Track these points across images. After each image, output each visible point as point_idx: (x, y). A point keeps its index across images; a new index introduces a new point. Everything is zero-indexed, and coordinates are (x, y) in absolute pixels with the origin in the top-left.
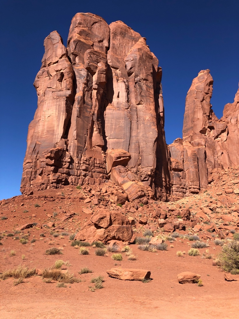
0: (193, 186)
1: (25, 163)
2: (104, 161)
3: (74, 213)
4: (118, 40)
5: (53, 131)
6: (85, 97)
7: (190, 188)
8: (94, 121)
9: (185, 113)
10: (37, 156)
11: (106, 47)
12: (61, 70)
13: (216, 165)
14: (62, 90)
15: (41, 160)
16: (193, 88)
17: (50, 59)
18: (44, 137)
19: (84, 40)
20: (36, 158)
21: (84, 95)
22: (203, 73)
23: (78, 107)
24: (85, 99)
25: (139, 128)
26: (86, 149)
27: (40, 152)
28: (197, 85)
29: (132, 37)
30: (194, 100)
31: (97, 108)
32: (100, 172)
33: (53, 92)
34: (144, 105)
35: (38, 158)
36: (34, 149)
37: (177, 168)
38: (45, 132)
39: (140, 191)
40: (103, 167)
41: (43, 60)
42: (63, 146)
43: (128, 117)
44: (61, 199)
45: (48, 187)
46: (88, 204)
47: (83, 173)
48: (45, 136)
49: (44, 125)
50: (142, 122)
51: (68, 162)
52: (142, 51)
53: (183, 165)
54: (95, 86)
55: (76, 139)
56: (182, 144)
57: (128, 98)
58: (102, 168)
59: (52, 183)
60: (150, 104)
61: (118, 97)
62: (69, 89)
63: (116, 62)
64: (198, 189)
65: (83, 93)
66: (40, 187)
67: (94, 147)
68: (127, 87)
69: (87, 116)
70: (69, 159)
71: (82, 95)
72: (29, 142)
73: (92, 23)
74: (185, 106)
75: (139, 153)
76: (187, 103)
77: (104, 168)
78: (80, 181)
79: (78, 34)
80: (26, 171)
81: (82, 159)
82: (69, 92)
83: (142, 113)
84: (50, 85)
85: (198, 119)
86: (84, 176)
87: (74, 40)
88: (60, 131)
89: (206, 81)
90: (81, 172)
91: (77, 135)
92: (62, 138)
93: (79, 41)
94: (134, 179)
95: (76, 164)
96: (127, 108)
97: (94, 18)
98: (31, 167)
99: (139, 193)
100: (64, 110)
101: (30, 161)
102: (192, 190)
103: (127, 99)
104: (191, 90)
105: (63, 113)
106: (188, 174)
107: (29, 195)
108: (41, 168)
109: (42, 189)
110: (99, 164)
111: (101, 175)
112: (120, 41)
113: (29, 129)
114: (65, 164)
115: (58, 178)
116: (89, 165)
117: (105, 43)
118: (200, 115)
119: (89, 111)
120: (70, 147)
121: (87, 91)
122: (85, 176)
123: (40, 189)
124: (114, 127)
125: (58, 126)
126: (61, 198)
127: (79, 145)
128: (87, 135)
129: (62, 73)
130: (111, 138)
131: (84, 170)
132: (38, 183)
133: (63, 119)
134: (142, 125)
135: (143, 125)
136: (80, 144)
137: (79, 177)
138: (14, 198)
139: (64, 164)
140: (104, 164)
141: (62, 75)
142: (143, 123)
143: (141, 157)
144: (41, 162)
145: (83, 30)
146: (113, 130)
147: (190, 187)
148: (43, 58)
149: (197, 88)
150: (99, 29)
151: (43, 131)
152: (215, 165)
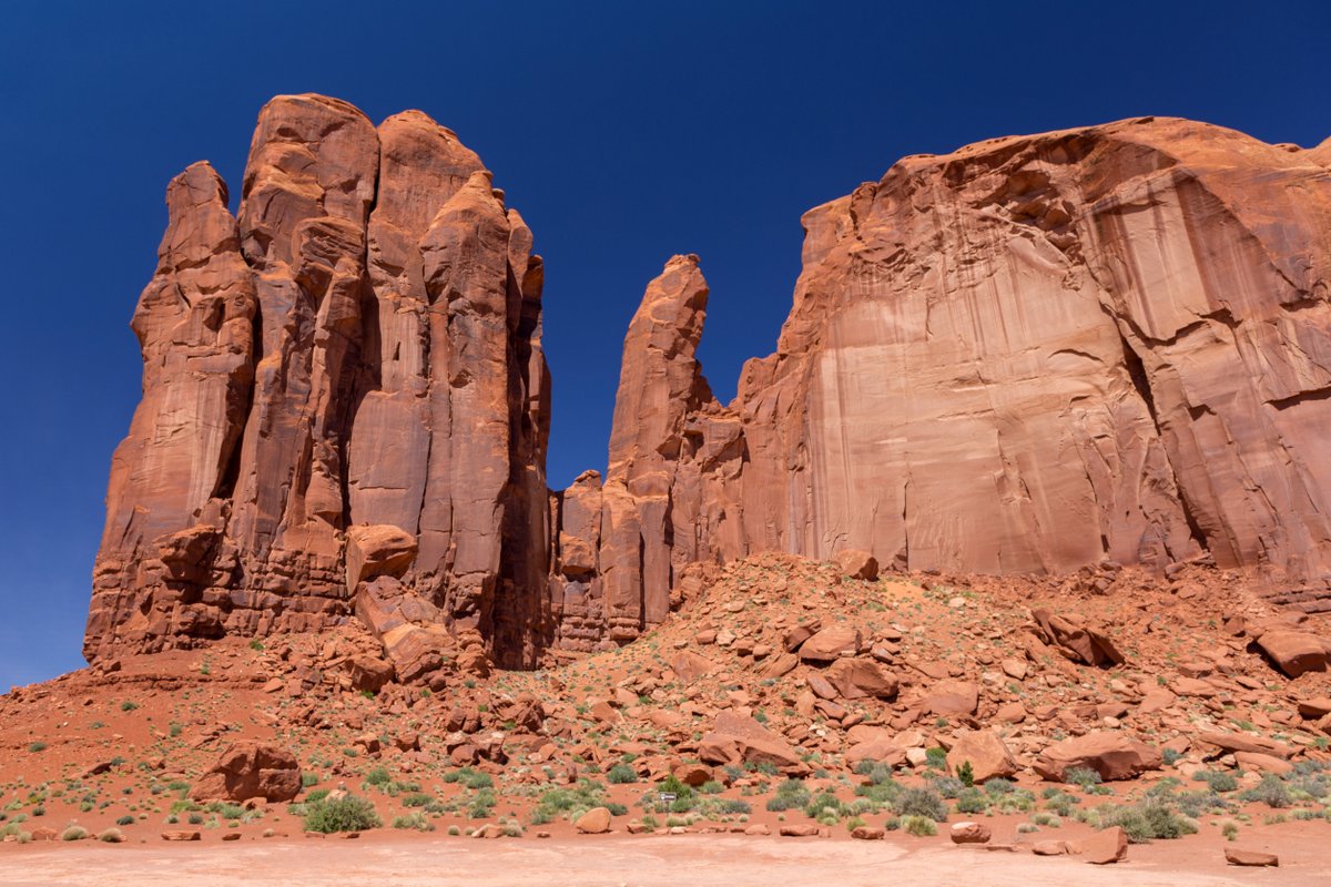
0: (620, 620)
1: (98, 571)
2: (339, 560)
3: (226, 727)
4: (407, 176)
5: (188, 474)
6: (289, 370)
7: (613, 626)
8: (315, 441)
9: (619, 390)
10: (135, 552)
11: (365, 202)
12: (217, 288)
13: (700, 553)
14: (218, 351)
15: (149, 563)
16: (645, 311)
17: (183, 248)
18: (161, 494)
19: (294, 185)
20: (133, 558)
21: (285, 365)
22: (677, 267)
23: (264, 404)
24: (289, 375)
25: (454, 455)
26: (286, 527)
27: (145, 538)
28: (656, 303)
29: (450, 165)
30: (646, 352)
31: (325, 399)
32: (324, 595)
33: (189, 357)
34: (473, 384)
35: (138, 556)
36: (127, 529)
37: (575, 564)
38: (163, 475)
39: (427, 653)
40: (337, 577)
41: (162, 249)
42: (216, 523)
43: (423, 419)
44: (200, 684)
45: (167, 645)
46: (274, 694)
47: (274, 599)
48: (162, 490)
49: (159, 457)
50: (463, 436)
51: (228, 570)
52: (476, 219)
53: (598, 556)
54: (321, 333)
55: (254, 501)
56: (601, 489)
57: (426, 363)
58: (331, 581)
59: (178, 634)
60: (490, 381)
61: (397, 357)
62: (238, 352)
63: (395, 248)
64: (635, 627)
65: (284, 358)
66: (143, 645)
67: (310, 519)
68: (424, 329)
69: (291, 426)
70: (230, 560)
71: (278, 364)
72: (113, 507)
73: (322, 126)
74: (619, 365)
75: (451, 531)
76: (625, 357)
77: (338, 582)
78: (263, 624)
79: (275, 166)
80: (102, 594)
81: (270, 558)
82: (238, 361)
83: (466, 408)
84: (182, 336)
85: (656, 409)
86: (274, 608)
87: (262, 188)
88: (208, 476)
89: (686, 293)
90: (267, 598)
91: (257, 487)
92: (212, 496)
93: (279, 191)
94: (418, 616)
95: (253, 573)
96: (420, 392)
97: (330, 112)
98: (118, 585)
99: (425, 660)
100: (221, 415)
101: (114, 565)
102: (618, 630)
103: (421, 367)
104: (638, 321)
105: (218, 423)
106: (609, 581)
107: (106, 672)
108: (147, 586)
109: (149, 652)
110: (323, 569)
111: (328, 603)
112: (410, 179)
113: (113, 467)
114: (220, 576)
115: (196, 618)
116: (291, 575)
117: (364, 191)
118: (660, 399)
119: (299, 411)
120: (237, 522)
121: (293, 350)
122: (278, 608)
123: (143, 651)
124: (377, 451)
125: (203, 459)
126: (200, 681)
127: (264, 516)
128: (290, 487)
129: (220, 300)
130: (369, 484)
131: (274, 591)
132: (137, 631)
133: (216, 439)
134: (463, 446)
135: (465, 445)
136: (268, 512)
137: (258, 613)
138: (62, 679)
139: (215, 576)
140: (340, 568)
141: (220, 306)
142: (468, 440)
143: (456, 542)
144: (149, 569)
145: (294, 153)
146: (376, 459)
147: (614, 620)
148: (163, 243)
149: (657, 311)
150: (343, 147)
151: (156, 473)
152: (696, 551)
